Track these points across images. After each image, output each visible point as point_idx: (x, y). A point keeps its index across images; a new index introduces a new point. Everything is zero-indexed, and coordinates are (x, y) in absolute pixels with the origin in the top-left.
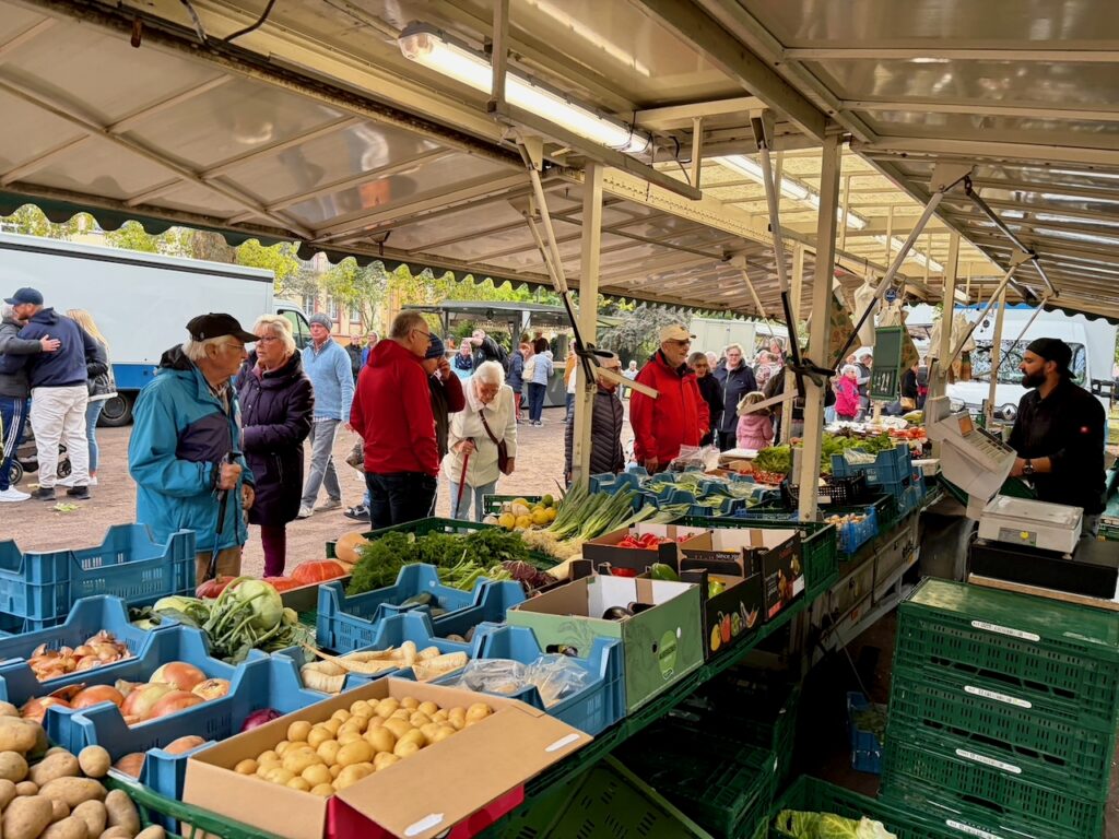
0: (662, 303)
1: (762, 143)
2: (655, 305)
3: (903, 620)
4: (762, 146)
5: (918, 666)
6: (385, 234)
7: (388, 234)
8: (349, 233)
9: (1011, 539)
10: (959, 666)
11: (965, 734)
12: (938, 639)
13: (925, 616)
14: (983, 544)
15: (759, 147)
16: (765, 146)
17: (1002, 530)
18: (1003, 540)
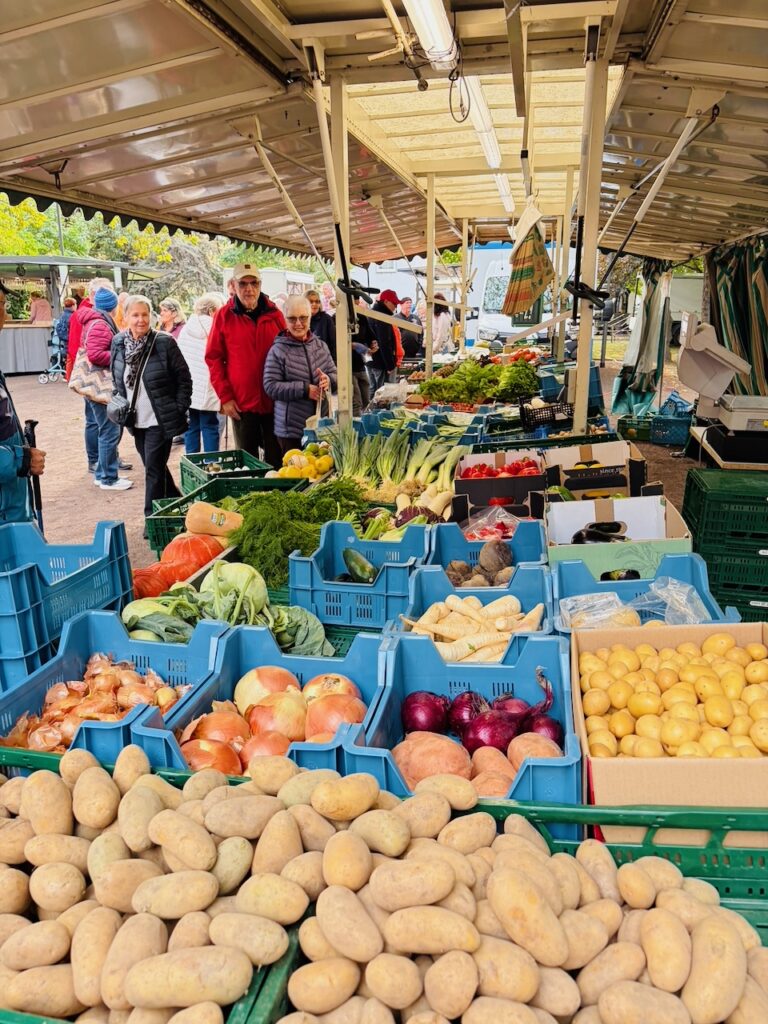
0: (273, 247)
1: (591, 54)
2: (275, 250)
3: (709, 505)
4: (591, 58)
5: (720, 542)
6: (63, 162)
7: (66, 162)
8: (17, 161)
9: (757, 428)
10: (754, 536)
11: (756, 588)
12: (738, 516)
13: (727, 499)
14: (733, 435)
15: (588, 59)
16: (594, 59)
17: (750, 421)
18: (750, 429)
